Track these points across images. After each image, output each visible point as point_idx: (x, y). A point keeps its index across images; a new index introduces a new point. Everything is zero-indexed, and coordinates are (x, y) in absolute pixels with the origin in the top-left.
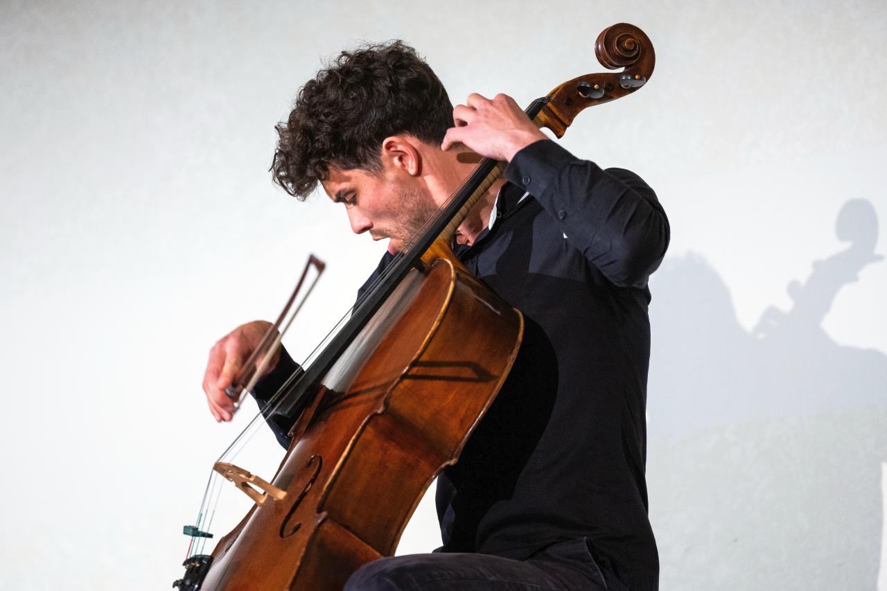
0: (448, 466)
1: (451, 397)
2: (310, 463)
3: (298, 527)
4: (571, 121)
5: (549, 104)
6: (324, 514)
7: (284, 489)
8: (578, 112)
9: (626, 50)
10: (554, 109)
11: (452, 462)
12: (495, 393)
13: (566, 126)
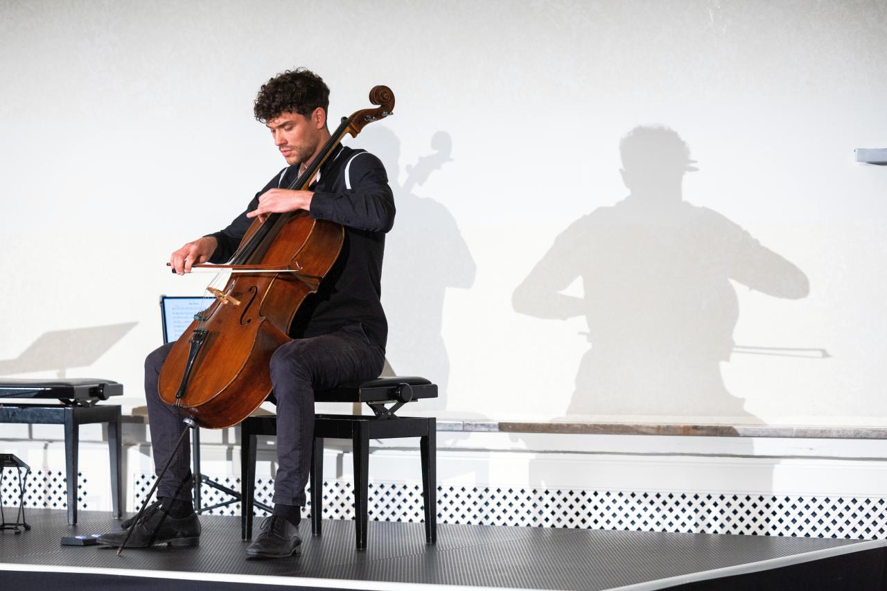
0: (313, 293)
1: (316, 263)
2: (251, 289)
3: (249, 321)
4: (360, 131)
5: (352, 124)
6: (264, 318)
7: (239, 300)
8: (362, 127)
9: (384, 98)
10: (353, 126)
11: (315, 292)
12: (334, 262)
13: (357, 133)
